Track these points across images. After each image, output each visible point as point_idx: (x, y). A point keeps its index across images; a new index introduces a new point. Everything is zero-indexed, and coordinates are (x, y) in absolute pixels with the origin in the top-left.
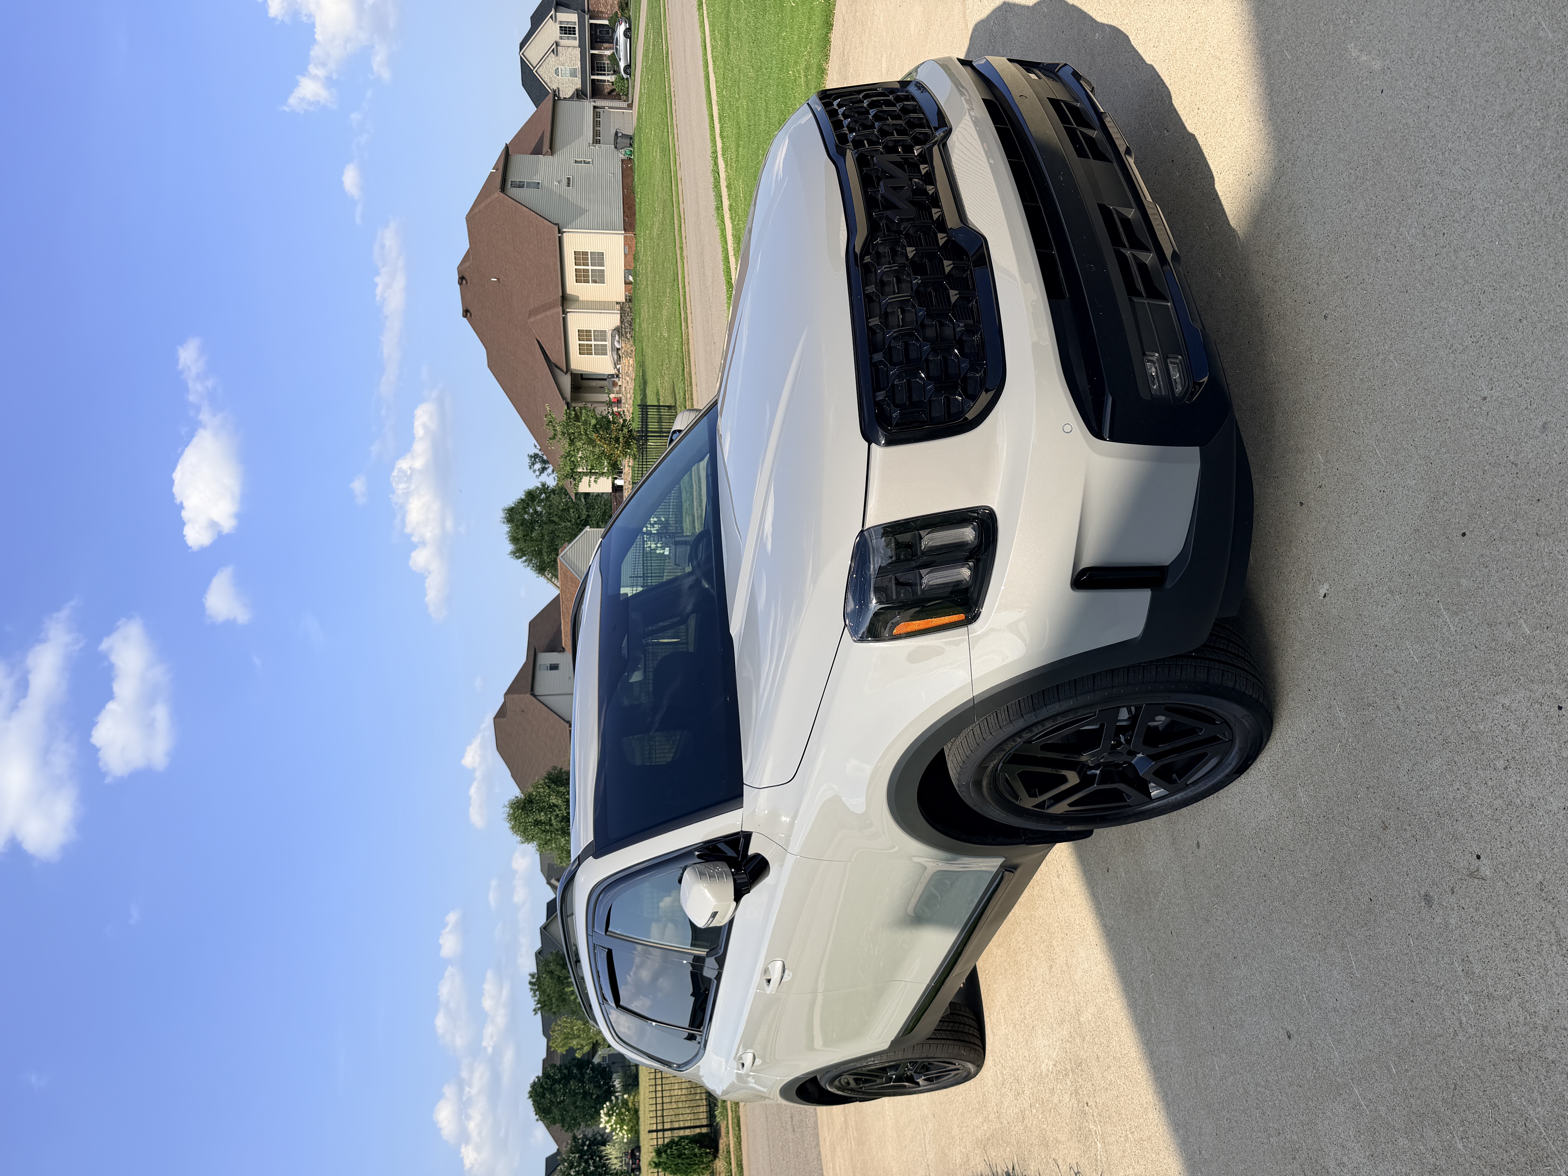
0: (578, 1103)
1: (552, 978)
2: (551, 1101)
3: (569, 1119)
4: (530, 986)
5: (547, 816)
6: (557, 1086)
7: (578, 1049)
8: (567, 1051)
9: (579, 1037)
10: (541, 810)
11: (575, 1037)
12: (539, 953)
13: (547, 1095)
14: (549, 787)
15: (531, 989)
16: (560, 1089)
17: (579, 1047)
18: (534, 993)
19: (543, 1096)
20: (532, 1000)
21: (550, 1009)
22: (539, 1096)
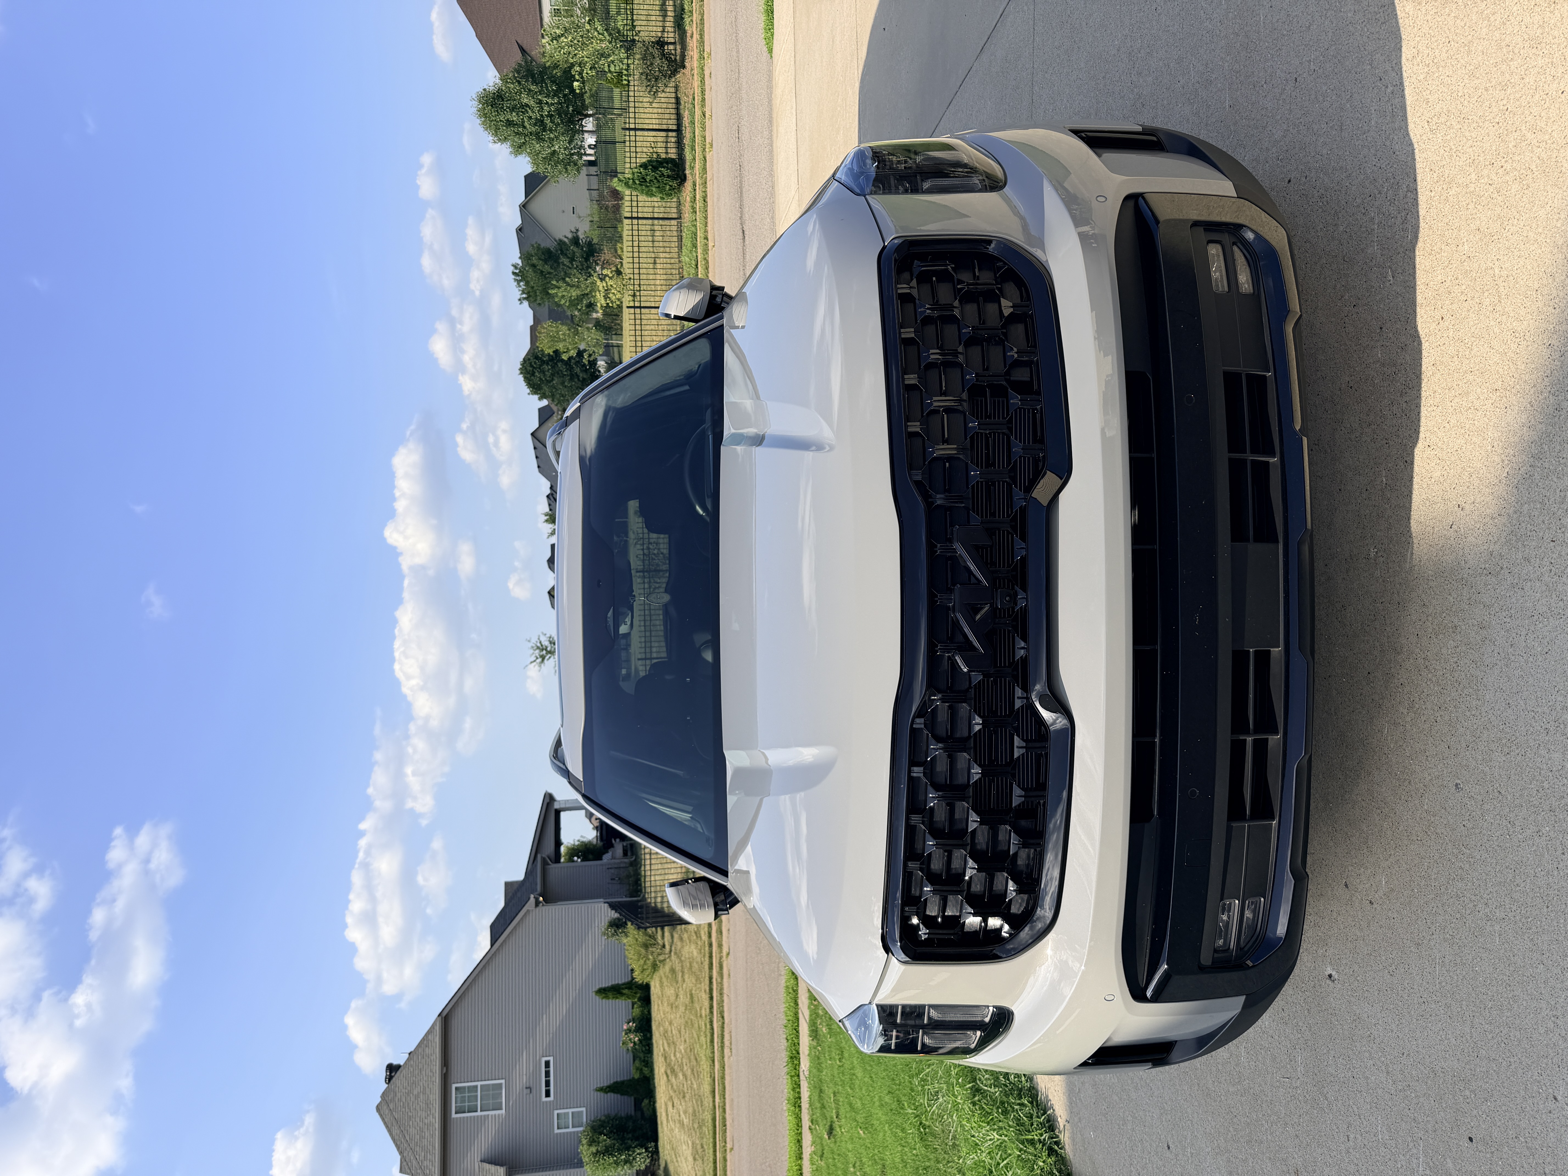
0: (566, 384)
1: (535, 272)
2: (541, 379)
3: (558, 396)
4: (513, 277)
5: (519, 116)
6: (546, 367)
7: (564, 352)
8: (554, 352)
9: (565, 340)
10: (513, 109)
11: (560, 340)
12: (520, 230)
13: (537, 374)
14: (519, 83)
15: (515, 280)
16: (549, 369)
17: (565, 350)
18: (518, 284)
19: (533, 374)
20: (517, 290)
21: (536, 300)
22: (529, 373)
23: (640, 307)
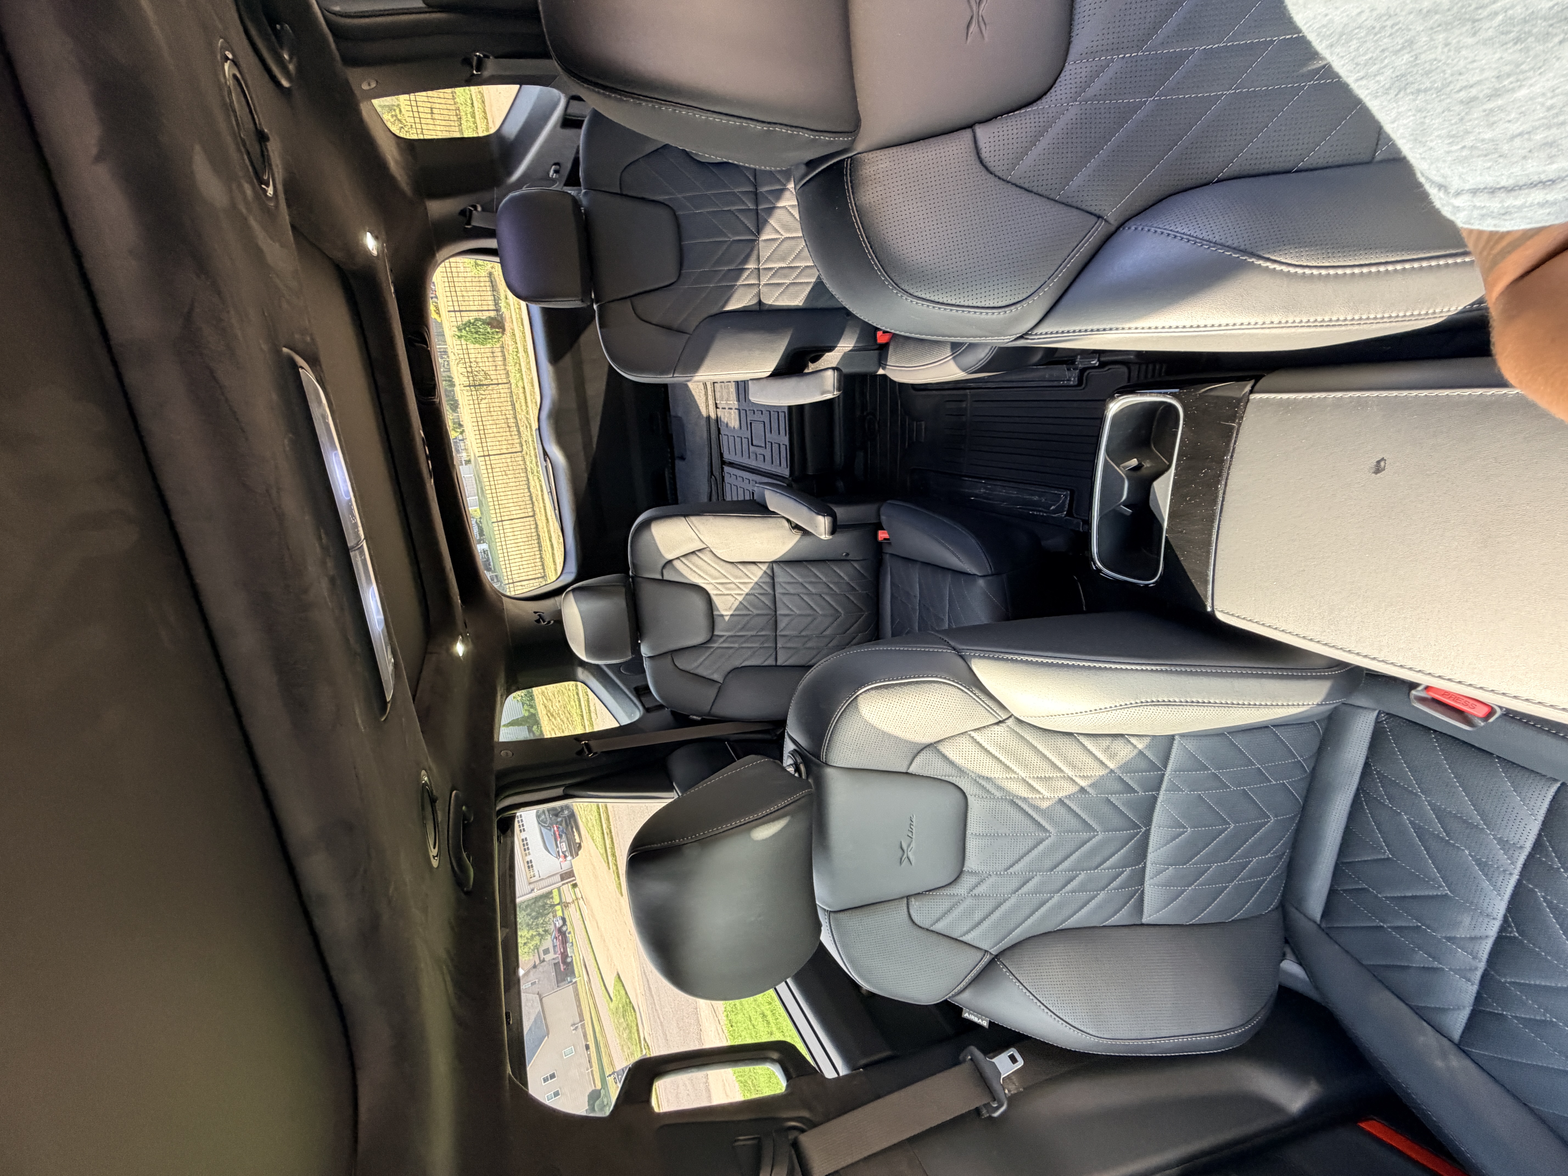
23: (489, 455)
